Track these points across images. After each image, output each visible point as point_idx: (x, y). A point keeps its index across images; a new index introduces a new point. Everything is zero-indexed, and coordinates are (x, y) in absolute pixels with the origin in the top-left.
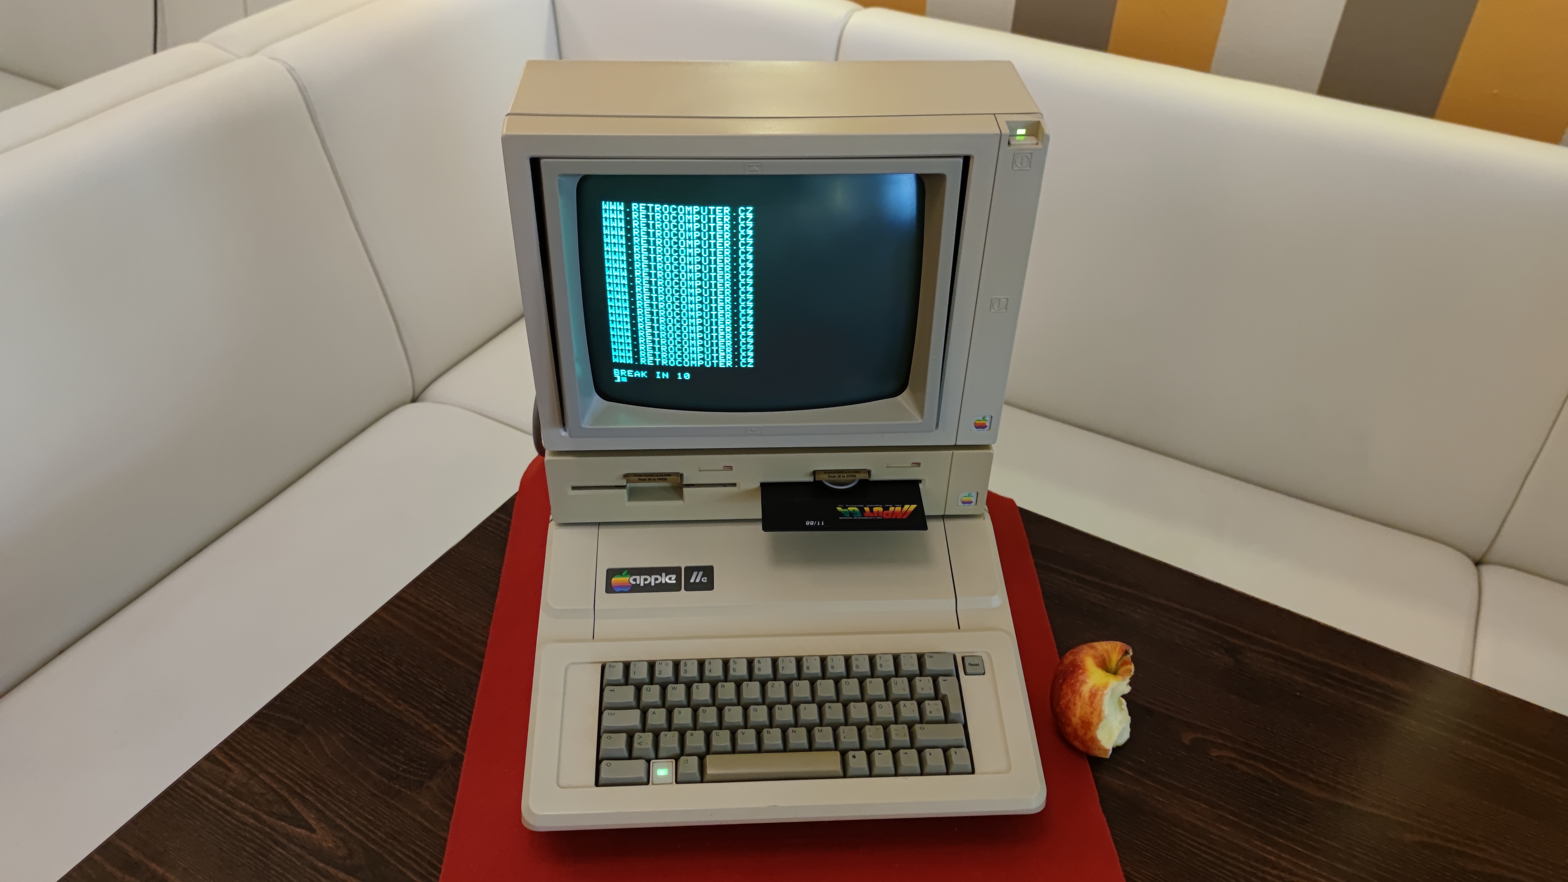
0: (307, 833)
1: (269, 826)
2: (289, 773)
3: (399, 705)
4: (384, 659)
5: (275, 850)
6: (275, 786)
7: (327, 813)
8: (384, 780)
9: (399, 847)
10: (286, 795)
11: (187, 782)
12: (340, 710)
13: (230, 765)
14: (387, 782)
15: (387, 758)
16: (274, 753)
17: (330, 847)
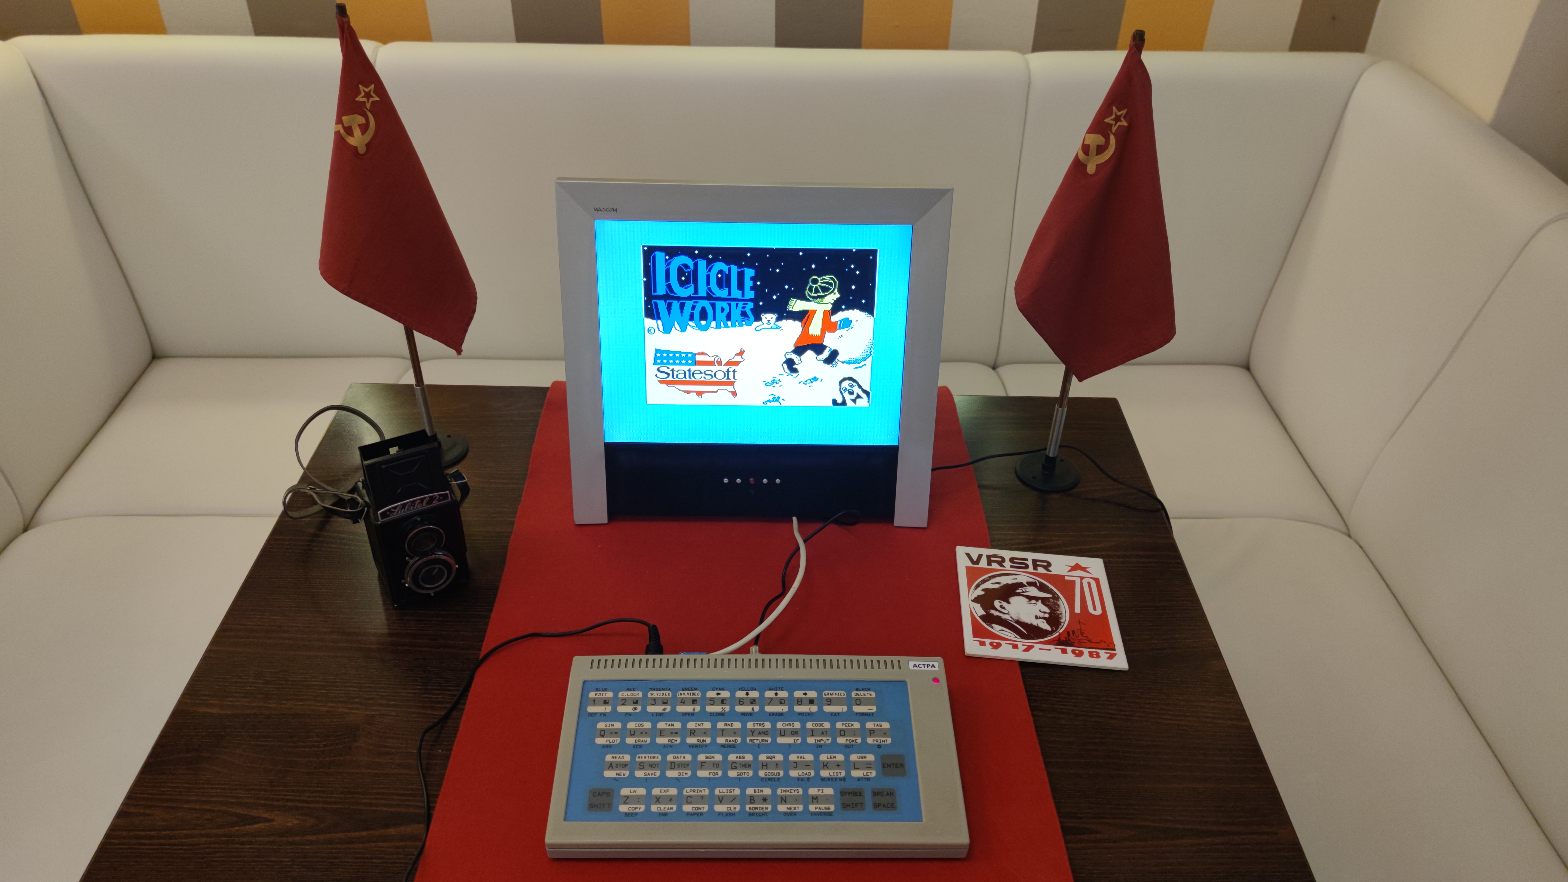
0: (267, 824)
1: (225, 836)
2: (213, 792)
3: (285, 704)
4: (243, 679)
5: (245, 848)
6: (207, 807)
7: (276, 803)
8: (311, 759)
9: (362, 797)
10: (224, 808)
11: (113, 841)
12: (228, 730)
13: (148, 811)
14: (315, 760)
15: (302, 744)
16: (186, 785)
17: (296, 824)
